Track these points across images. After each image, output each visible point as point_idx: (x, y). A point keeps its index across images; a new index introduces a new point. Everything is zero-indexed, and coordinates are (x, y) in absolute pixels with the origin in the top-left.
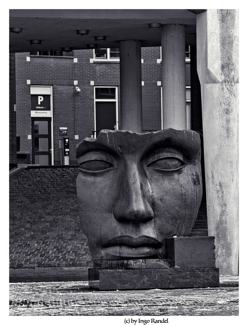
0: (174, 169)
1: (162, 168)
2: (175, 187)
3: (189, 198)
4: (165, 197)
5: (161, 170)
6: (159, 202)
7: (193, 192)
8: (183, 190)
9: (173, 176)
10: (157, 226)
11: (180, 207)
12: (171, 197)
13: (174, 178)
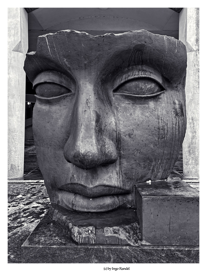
0: (150, 94)
1: (133, 93)
2: (150, 118)
3: (169, 133)
4: (136, 132)
5: (131, 96)
6: (127, 138)
7: (174, 126)
8: (160, 123)
9: (147, 104)
10: (123, 170)
11: (155, 145)
12: (144, 132)
13: (148, 107)
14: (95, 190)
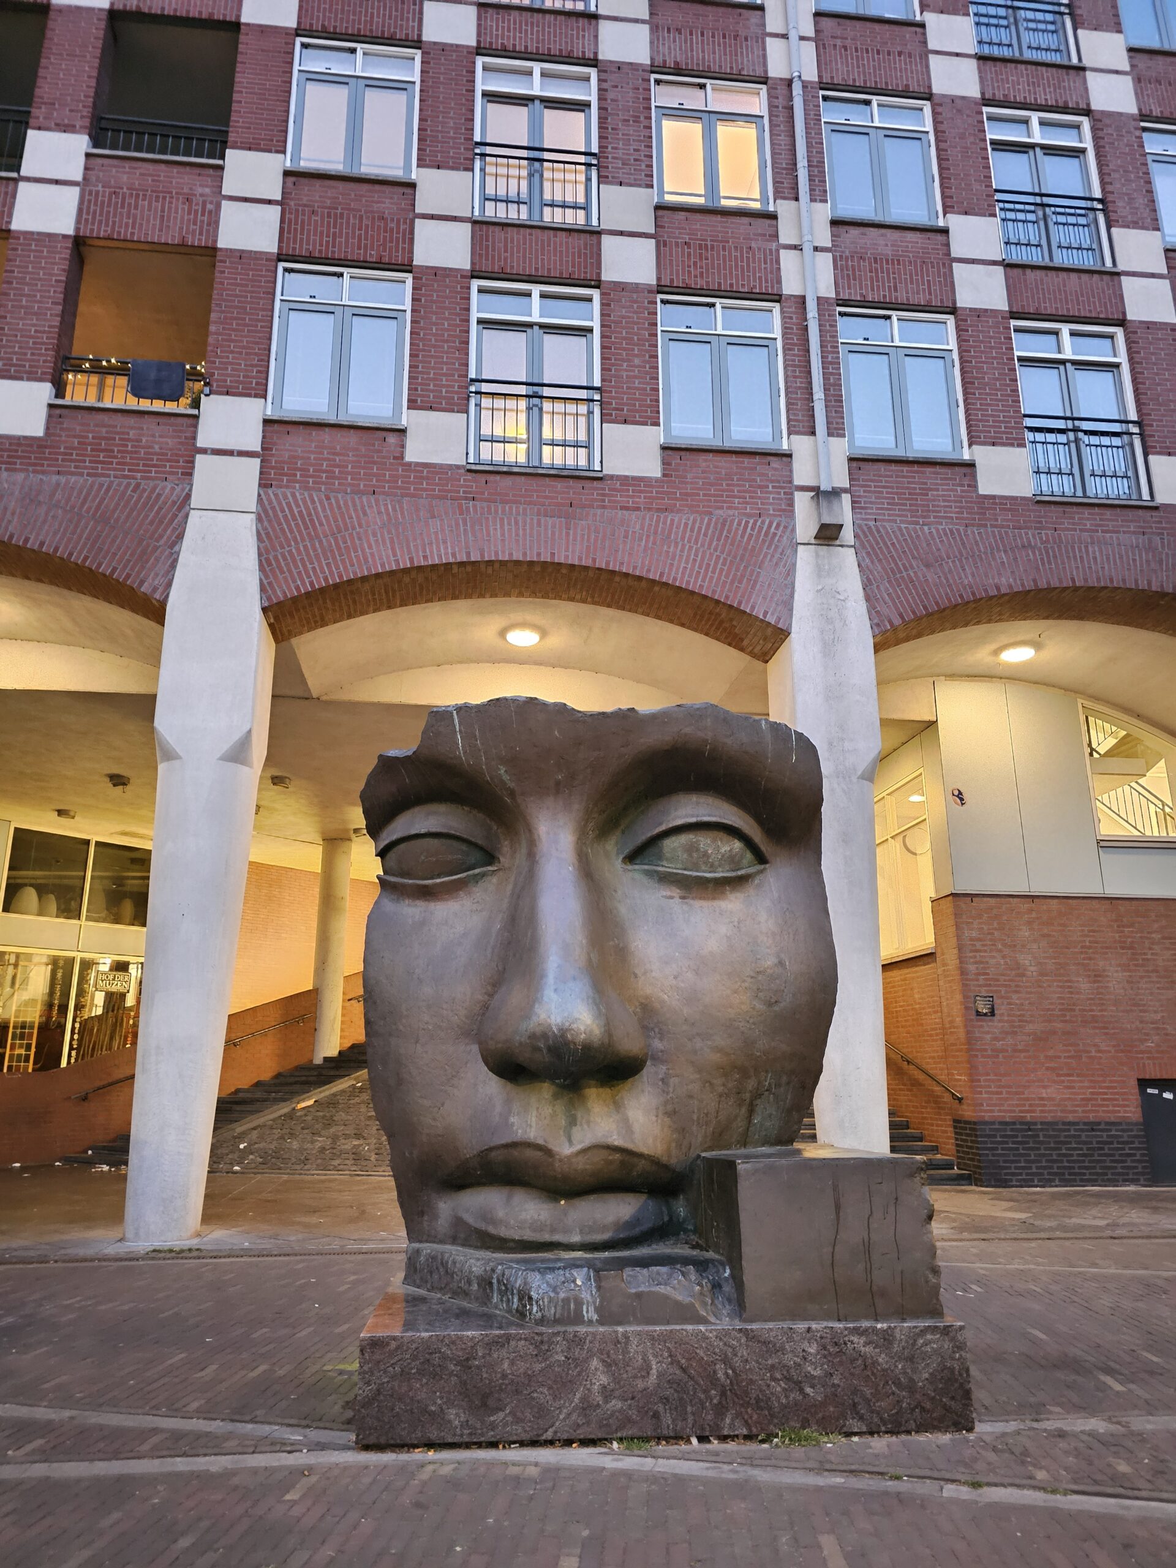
0: (729, 870)
1: (681, 867)
5: (677, 874)
7: (804, 967)
9: (724, 900)
11: (753, 1023)
13: (727, 907)
14: (581, 1164)
